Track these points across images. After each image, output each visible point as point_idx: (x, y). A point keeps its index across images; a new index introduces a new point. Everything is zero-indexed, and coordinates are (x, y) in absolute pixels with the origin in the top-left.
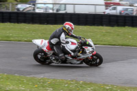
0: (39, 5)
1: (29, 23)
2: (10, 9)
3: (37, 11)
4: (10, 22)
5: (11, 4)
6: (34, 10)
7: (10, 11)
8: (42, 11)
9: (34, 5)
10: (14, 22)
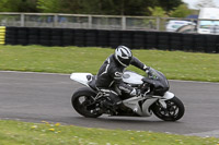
0: (203, 23)
1: (188, 50)
2: (158, 27)
3: (201, 31)
4: (158, 48)
5: (158, 20)
6: (196, 29)
7: (158, 30)
8: (208, 32)
9: (195, 22)
10: (164, 49)
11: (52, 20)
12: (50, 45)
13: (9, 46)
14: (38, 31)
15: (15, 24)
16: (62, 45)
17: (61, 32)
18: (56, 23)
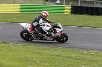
11: (93, 3)
12: (92, 15)
13: (73, 15)
14: (87, 8)
15: (76, 4)
16: (98, 15)
17: (97, 9)
18: (95, 5)
